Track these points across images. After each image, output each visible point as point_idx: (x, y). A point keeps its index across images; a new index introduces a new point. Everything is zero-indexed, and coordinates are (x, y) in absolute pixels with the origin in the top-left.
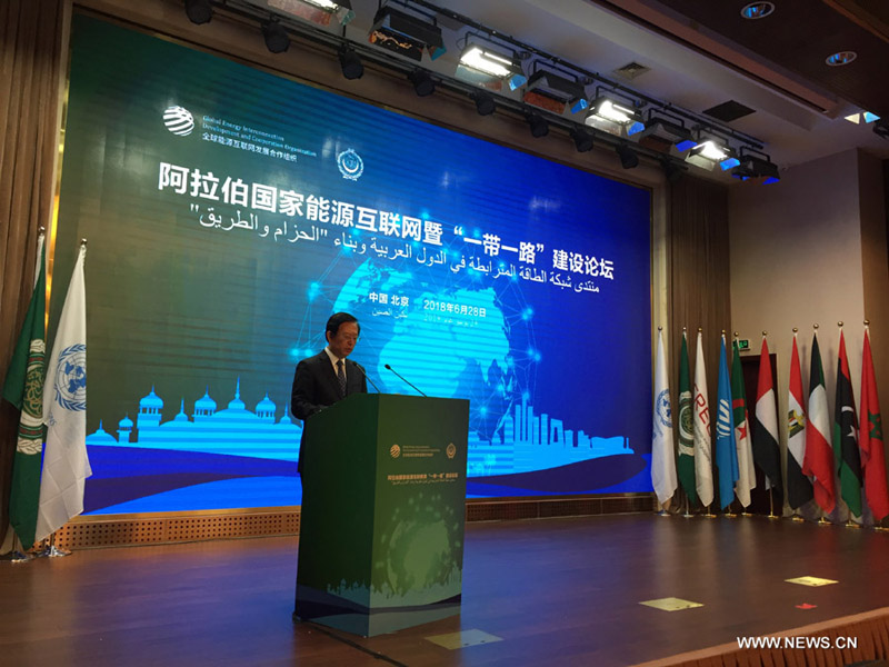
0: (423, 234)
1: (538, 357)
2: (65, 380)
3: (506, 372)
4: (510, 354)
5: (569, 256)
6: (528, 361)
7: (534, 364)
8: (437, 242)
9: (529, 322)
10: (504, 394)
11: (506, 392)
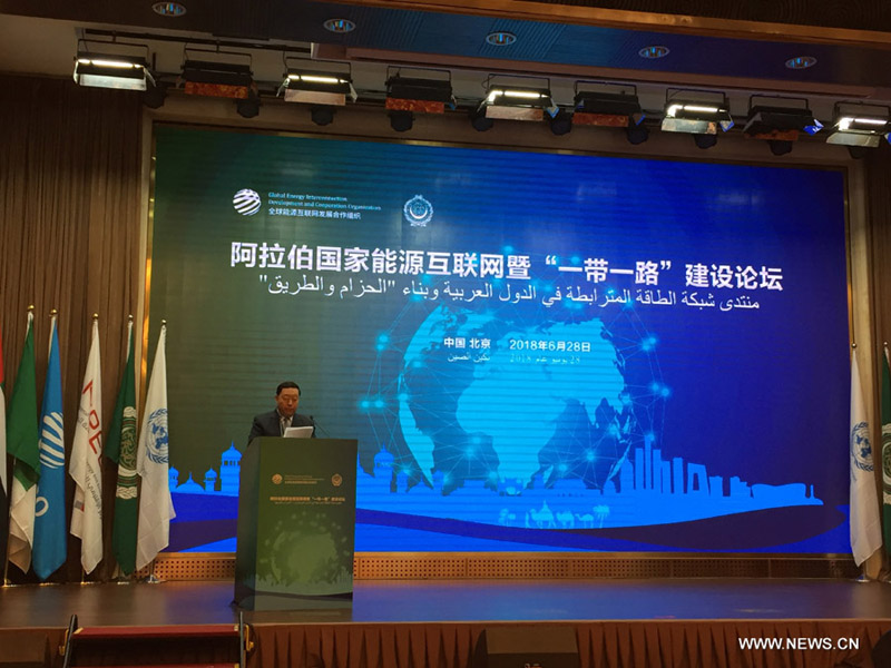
0: (506, 269)
1: (666, 392)
2: (152, 439)
3: (620, 411)
4: (625, 391)
5: (711, 270)
6: (652, 397)
7: (660, 400)
8: (525, 275)
9: (652, 354)
10: (619, 437)
11: (622, 435)
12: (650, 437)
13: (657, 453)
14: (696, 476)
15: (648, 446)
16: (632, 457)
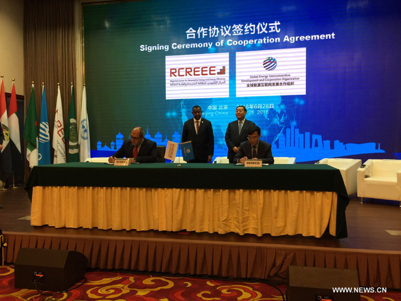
1: (302, 102)
3: (279, 112)
6: (295, 105)
10: (278, 124)
11: (280, 122)
12: (294, 123)
13: (297, 130)
14: (316, 140)
15: (292, 128)
16: (284, 132)
